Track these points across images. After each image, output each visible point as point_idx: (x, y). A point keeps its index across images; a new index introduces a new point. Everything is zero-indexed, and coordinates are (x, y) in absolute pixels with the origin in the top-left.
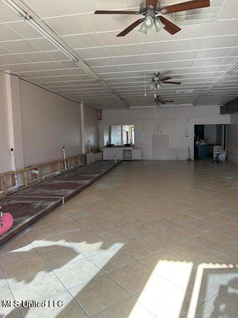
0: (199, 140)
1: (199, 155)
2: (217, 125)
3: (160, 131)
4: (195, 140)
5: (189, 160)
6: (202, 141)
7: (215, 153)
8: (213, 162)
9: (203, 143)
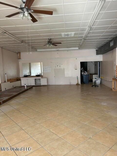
0: (84, 72)
1: (84, 81)
2: (94, 62)
3: (59, 66)
4: (81, 71)
5: (78, 84)
6: (86, 72)
7: (94, 80)
8: (92, 86)
9: (86, 73)
